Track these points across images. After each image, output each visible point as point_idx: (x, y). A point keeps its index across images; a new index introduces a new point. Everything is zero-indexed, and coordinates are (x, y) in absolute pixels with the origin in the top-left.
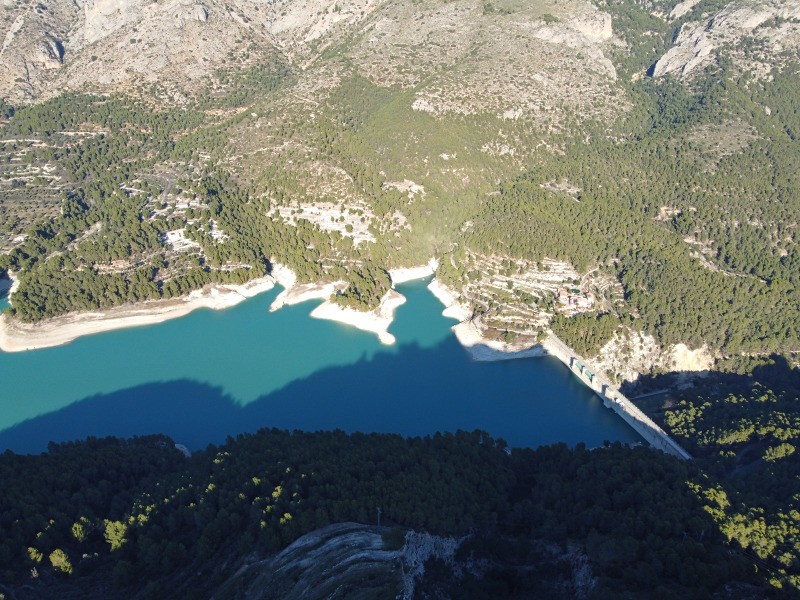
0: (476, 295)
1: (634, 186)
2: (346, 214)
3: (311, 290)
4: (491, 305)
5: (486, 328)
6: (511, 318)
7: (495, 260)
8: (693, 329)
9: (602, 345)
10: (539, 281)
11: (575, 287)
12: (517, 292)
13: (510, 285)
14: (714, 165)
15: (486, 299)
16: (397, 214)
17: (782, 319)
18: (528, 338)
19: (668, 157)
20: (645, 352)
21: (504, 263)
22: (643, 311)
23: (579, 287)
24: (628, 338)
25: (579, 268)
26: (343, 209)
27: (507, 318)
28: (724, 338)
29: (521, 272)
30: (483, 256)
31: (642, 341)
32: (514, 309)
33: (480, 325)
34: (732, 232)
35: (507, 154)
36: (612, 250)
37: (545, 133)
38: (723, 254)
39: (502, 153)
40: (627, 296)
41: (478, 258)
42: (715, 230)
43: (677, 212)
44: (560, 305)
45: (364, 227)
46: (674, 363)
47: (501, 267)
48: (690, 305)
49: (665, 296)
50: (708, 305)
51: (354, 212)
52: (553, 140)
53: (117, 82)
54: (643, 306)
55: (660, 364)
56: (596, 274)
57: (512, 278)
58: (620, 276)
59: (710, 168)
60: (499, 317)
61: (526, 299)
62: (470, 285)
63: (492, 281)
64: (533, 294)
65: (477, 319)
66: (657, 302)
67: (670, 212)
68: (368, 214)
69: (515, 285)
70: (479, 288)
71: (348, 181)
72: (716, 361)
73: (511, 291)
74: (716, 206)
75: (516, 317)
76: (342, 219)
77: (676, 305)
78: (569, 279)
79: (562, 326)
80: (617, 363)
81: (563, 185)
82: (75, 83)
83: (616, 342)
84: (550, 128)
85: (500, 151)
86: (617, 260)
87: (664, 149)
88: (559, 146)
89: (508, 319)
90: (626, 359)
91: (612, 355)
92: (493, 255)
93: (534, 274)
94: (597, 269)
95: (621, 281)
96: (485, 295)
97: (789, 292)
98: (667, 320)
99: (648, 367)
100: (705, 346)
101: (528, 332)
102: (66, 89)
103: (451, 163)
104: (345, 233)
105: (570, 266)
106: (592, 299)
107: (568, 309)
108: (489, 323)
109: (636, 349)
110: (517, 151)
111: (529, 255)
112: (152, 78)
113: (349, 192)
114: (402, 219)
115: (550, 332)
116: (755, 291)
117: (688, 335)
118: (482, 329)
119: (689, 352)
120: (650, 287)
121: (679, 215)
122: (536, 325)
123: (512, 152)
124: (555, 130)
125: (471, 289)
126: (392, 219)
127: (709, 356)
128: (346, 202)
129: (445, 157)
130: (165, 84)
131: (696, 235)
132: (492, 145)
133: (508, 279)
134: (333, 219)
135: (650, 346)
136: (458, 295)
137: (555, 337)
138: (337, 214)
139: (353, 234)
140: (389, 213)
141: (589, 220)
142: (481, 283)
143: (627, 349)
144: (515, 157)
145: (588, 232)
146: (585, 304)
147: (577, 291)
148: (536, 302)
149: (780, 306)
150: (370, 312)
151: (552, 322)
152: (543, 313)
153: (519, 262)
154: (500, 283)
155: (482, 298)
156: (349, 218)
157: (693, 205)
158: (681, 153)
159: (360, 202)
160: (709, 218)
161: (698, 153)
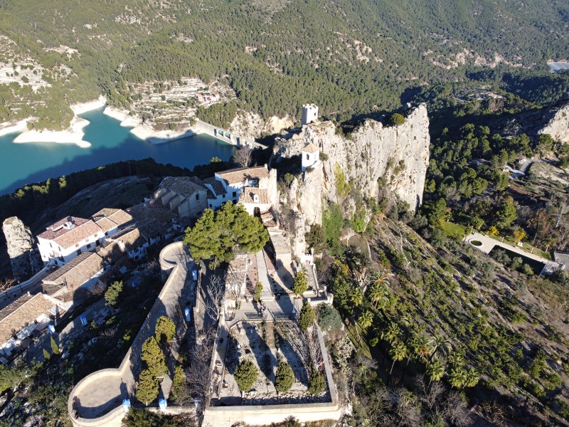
0: (142, 109)
1: (227, 35)
2: (18, 69)
3: (7, 126)
4: (154, 112)
5: (155, 124)
6: (170, 115)
7: (148, 85)
8: (279, 106)
9: (231, 122)
10: (182, 92)
11: (206, 92)
12: (169, 102)
13: (163, 98)
14: (270, 19)
15: (149, 110)
16: (63, 67)
17: (323, 97)
18: (184, 125)
19: (242, 16)
20: (256, 125)
21: (155, 85)
22: (249, 101)
23: (209, 92)
24: (244, 117)
25: (206, 81)
26: (14, 67)
27: (167, 116)
28: (296, 110)
29: (169, 89)
30: (139, 84)
31: (253, 117)
32: (170, 111)
33: (150, 123)
34: (288, 57)
35: (136, 23)
36: (223, 69)
37: (159, 8)
38: (286, 70)
39: (132, 22)
40: (238, 95)
41: (136, 86)
42: (279, 57)
43: (255, 49)
44: (200, 103)
45: (38, 78)
46: (273, 129)
47: (154, 88)
48: (274, 93)
49: (260, 90)
50: (284, 92)
51: (26, 67)
52: (165, 12)
54: (248, 98)
55: (265, 131)
56: (216, 84)
57: (164, 93)
58: (231, 85)
59: (268, 20)
60: (162, 116)
61: (176, 104)
62: (135, 103)
63: (150, 98)
64: (181, 101)
65: (147, 121)
66: (256, 94)
67: (251, 50)
68: (38, 67)
69: (167, 98)
70: (142, 104)
71: (12, 44)
72: (295, 124)
73: (165, 102)
74: (276, 43)
75: (173, 115)
76: (17, 74)
77: (267, 94)
78: (201, 88)
79: (204, 114)
80: (241, 132)
81: (181, 38)
83: (239, 119)
84: (162, 4)
85: (130, 21)
86: (227, 76)
87: (239, 11)
88: (171, 16)
89: (169, 117)
90: (246, 129)
91: (238, 127)
92: (146, 82)
93: (177, 88)
94: (217, 81)
95: (232, 88)
96: (148, 107)
97: (323, 84)
98: (264, 103)
99: (259, 133)
100: (287, 116)
101: (183, 122)
103: (94, 31)
104: (22, 84)
105: (199, 80)
106: (218, 96)
107: (206, 104)
108: (156, 121)
109: (251, 123)
110: (142, 20)
111: (171, 77)
113: (16, 53)
114: (68, 71)
115: (197, 119)
116: (306, 84)
117: (277, 110)
118: (153, 125)
119: (280, 120)
120: (251, 87)
121: (257, 51)
122: (188, 117)
123: (139, 21)
124: (165, 6)
125: (136, 106)
126: (60, 70)
127: (290, 121)
128: (16, 61)
129: (89, 26)
131: (269, 61)
132: (122, 16)
133: (161, 95)
134: (8, 75)
135: (258, 120)
136: (129, 112)
137: (201, 122)
138: (11, 71)
139: (30, 83)
140: (56, 67)
141: (204, 53)
142: (143, 101)
143: (245, 123)
144: (142, 25)
145: (205, 60)
146: (215, 99)
147: (208, 94)
148: (184, 105)
149: (321, 90)
150: (64, 131)
151: (197, 113)
152: (190, 109)
153: (166, 83)
154: (156, 98)
155: (146, 109)
156: (22, 73)
157: (264, 43)
158: (250, 13)
159: (28, 59)
160: (274, 50)
161: (259, 12)
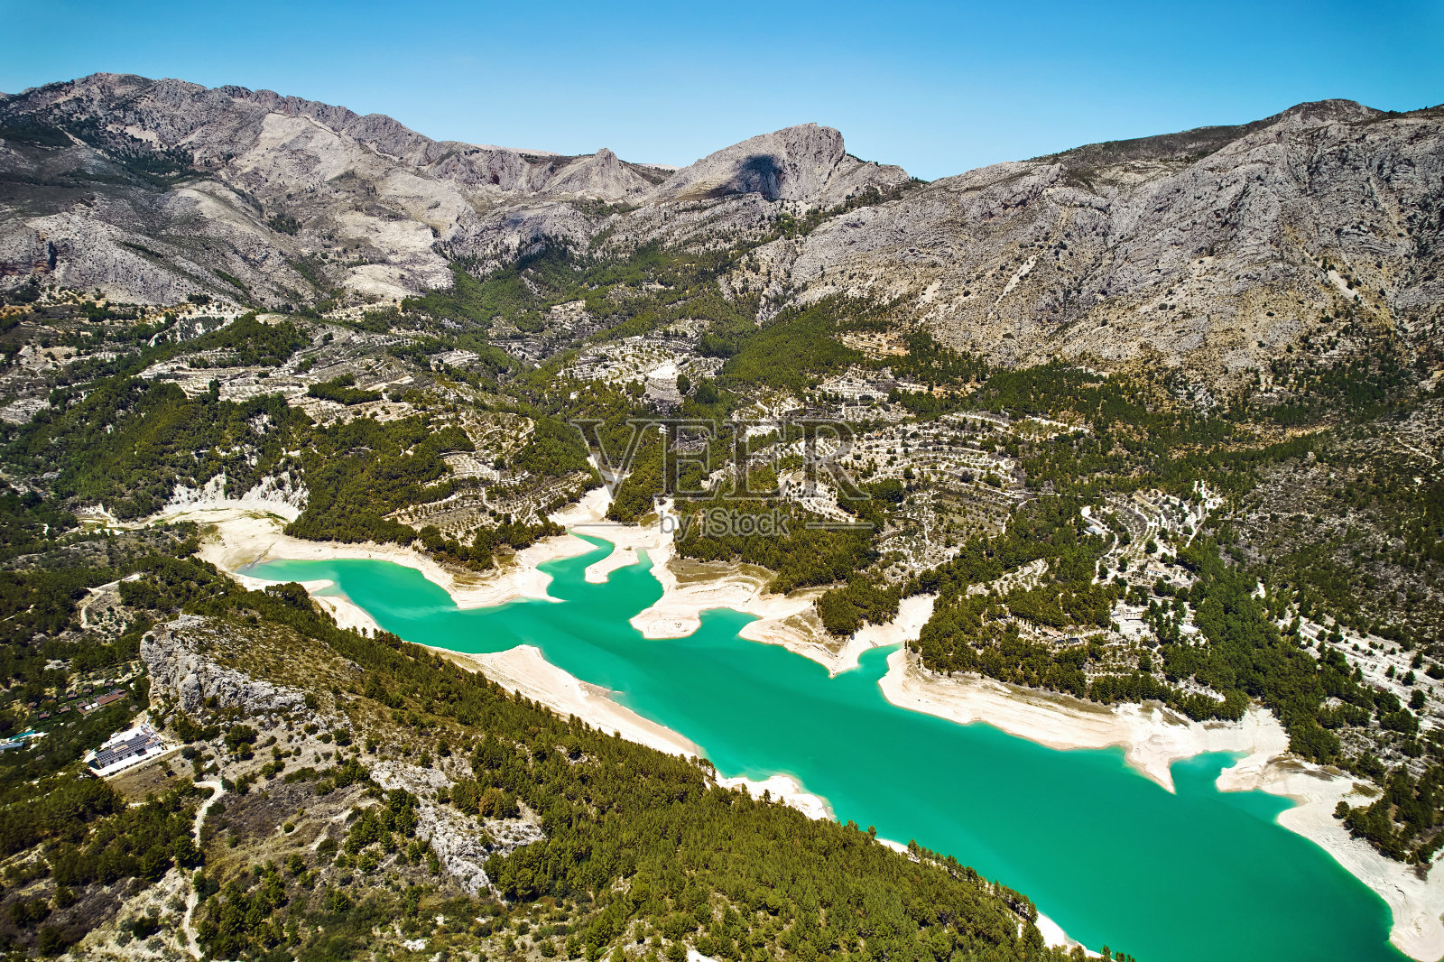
26: (1418, 661)
53: (1124, 358)
76: (1410, 679)
82: (1070, 351)
102: (1058, 356)
104: (1404, 705)
112: (1172, 362)
128: (1429, 652)
130: (1190, 373)
134: (1391, 672)
138: (1404, 668)
150: (1401, 865)
156: (1423, 683)
